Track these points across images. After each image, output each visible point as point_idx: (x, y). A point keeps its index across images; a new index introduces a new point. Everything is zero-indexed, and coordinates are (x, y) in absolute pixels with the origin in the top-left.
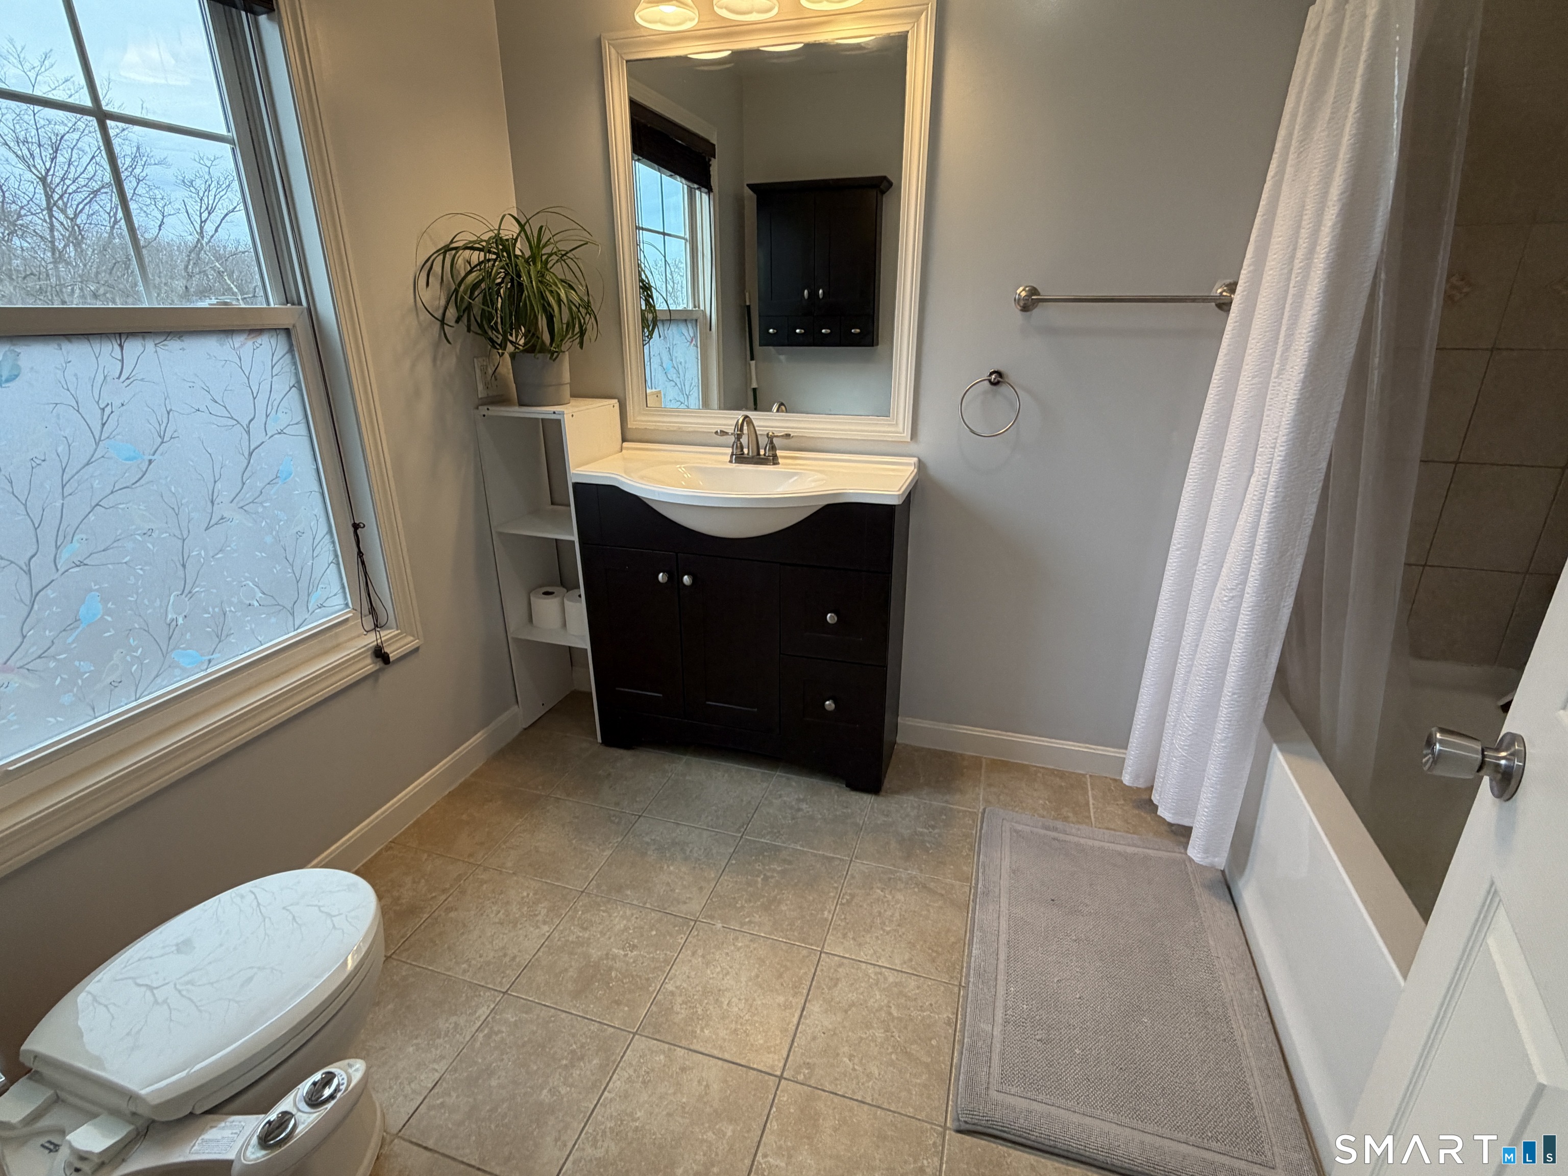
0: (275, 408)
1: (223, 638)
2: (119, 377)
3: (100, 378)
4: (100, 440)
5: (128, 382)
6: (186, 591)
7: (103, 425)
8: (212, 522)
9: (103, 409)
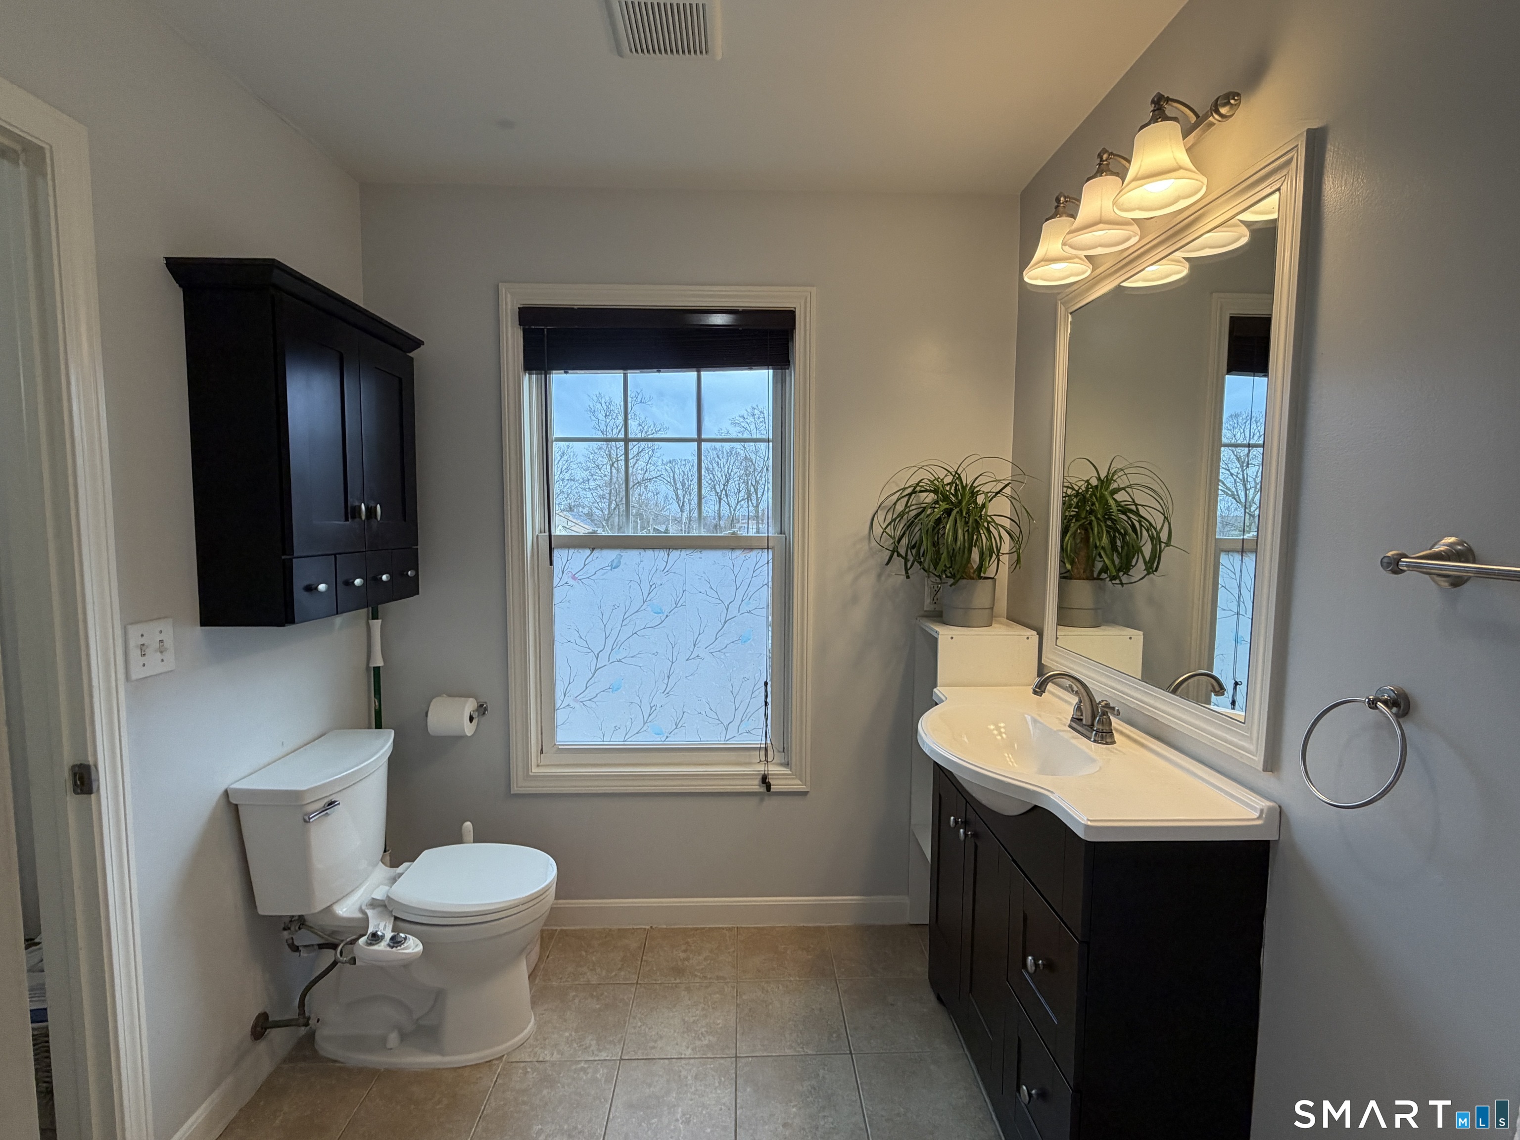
0: (749, 597)
1: (679, 726)
2: (663, 571)
3: (654, 569)
4: (646, 601)
5: (667, 573)
6: (666, 692)
7: (649, 594)
8: (691, 658)
9: (651, 586)
